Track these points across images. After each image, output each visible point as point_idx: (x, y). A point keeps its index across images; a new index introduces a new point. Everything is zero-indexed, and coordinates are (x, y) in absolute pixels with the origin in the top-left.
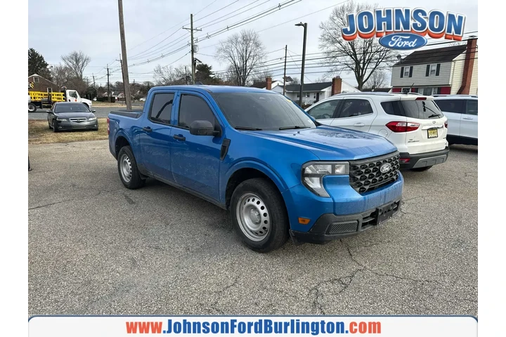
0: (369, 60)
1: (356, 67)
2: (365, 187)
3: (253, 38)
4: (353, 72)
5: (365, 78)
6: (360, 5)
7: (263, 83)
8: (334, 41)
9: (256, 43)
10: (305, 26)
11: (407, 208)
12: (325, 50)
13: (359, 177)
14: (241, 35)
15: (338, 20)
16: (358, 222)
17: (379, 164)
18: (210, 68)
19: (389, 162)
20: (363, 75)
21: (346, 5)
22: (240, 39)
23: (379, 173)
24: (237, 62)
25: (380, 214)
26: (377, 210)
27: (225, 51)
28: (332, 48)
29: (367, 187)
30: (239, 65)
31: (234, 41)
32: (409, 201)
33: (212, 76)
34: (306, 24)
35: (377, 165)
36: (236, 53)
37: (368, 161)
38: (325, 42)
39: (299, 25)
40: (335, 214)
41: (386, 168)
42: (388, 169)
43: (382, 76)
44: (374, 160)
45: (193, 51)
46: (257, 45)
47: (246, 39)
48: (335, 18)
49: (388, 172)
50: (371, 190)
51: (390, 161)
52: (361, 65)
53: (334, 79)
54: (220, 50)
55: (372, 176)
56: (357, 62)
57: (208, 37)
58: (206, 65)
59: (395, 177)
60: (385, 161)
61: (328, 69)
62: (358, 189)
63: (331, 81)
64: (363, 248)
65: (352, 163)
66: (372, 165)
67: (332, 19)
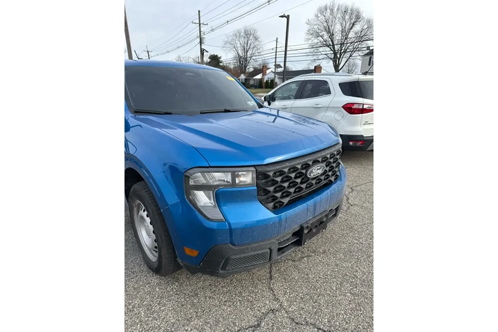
0: (345, 52)
1: (334, 58)
2: (282, 200)
3: (252, 33)
4: (332, 62)
5: (341, 66)
6: (341, 4)
7: (260, 70)
8: (318, 36)
9: (255, 37)
10: (288, 17)
11: (355, 197)
12: (310, 42)
13: (271, 189)
14: (243, 31)
15: (322, 18)
16: (271, 250)
17: (307, 166)
18: (220, 58)
19: (323, 162)
20: (339, 64)
21: (328, 5)
22: (242, 34)
23: (305, 179)
24: (240, 52)
25: (306, 231)
26: (302, 229)
27: (230, 44)
28: (316, 41)
29: (286, 200)
30: (241, 55)
31: (238, 35)
32: (358, 188)
33: (221, 64)
34: (288, 16)
35: (302, 169)
36: (239, 45)
37: (287, 164)
38: (310, 36)
39: (282, 17)
40: (234, 245)
41: (316, 171)
42: (320, 172)
43: (355, 65)
44: (298, 161)
45: (201, 43)
46: (256, 39)
47: (248, 34)
48: (319, 15)
49: (322, 175)
50: (293, 203)
51: (325, 159)
52: (338, 56)
53: (315, 67)
54: (226, 42)
55: (294, 184)
56: (335, 54)
57: (212, 30)
58: (217, 56)
59: (332, 179)
60: (316, 162)
61: (311, 58)
62: (271, 205)
63: (313, 68)
64: (290, 262)
65: (260, 169)
66: (294, 169)
67: (317, 16)
